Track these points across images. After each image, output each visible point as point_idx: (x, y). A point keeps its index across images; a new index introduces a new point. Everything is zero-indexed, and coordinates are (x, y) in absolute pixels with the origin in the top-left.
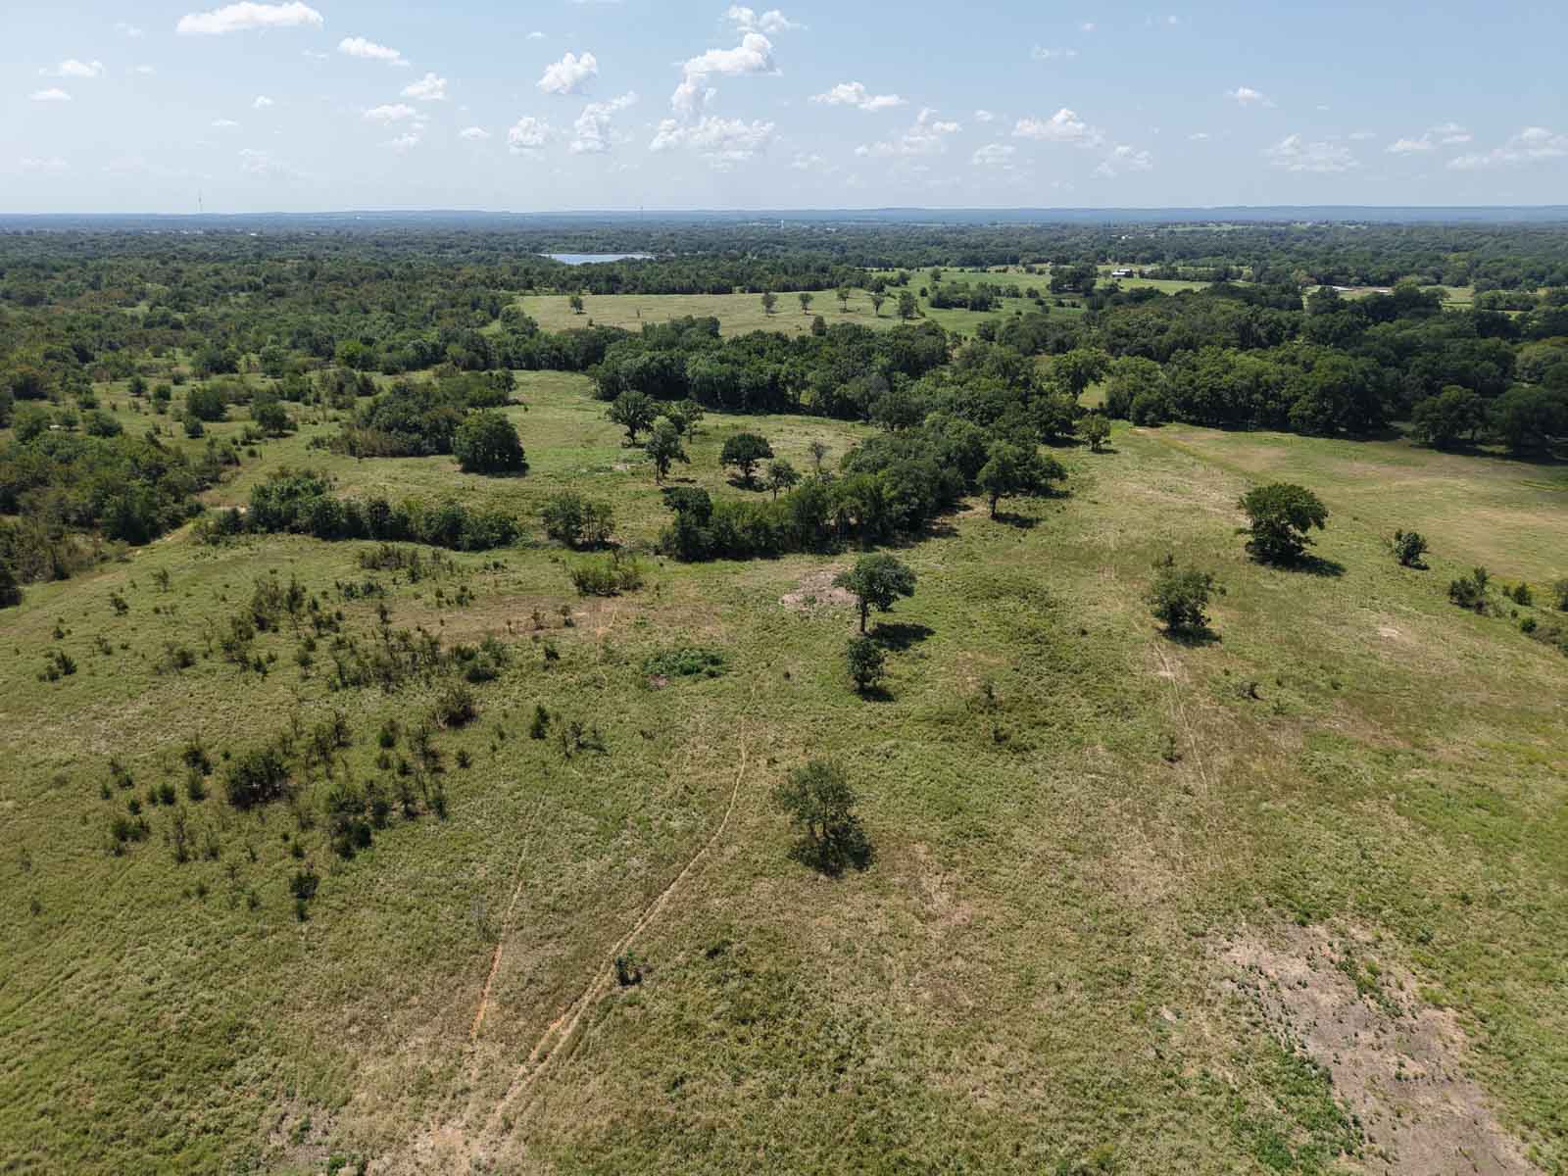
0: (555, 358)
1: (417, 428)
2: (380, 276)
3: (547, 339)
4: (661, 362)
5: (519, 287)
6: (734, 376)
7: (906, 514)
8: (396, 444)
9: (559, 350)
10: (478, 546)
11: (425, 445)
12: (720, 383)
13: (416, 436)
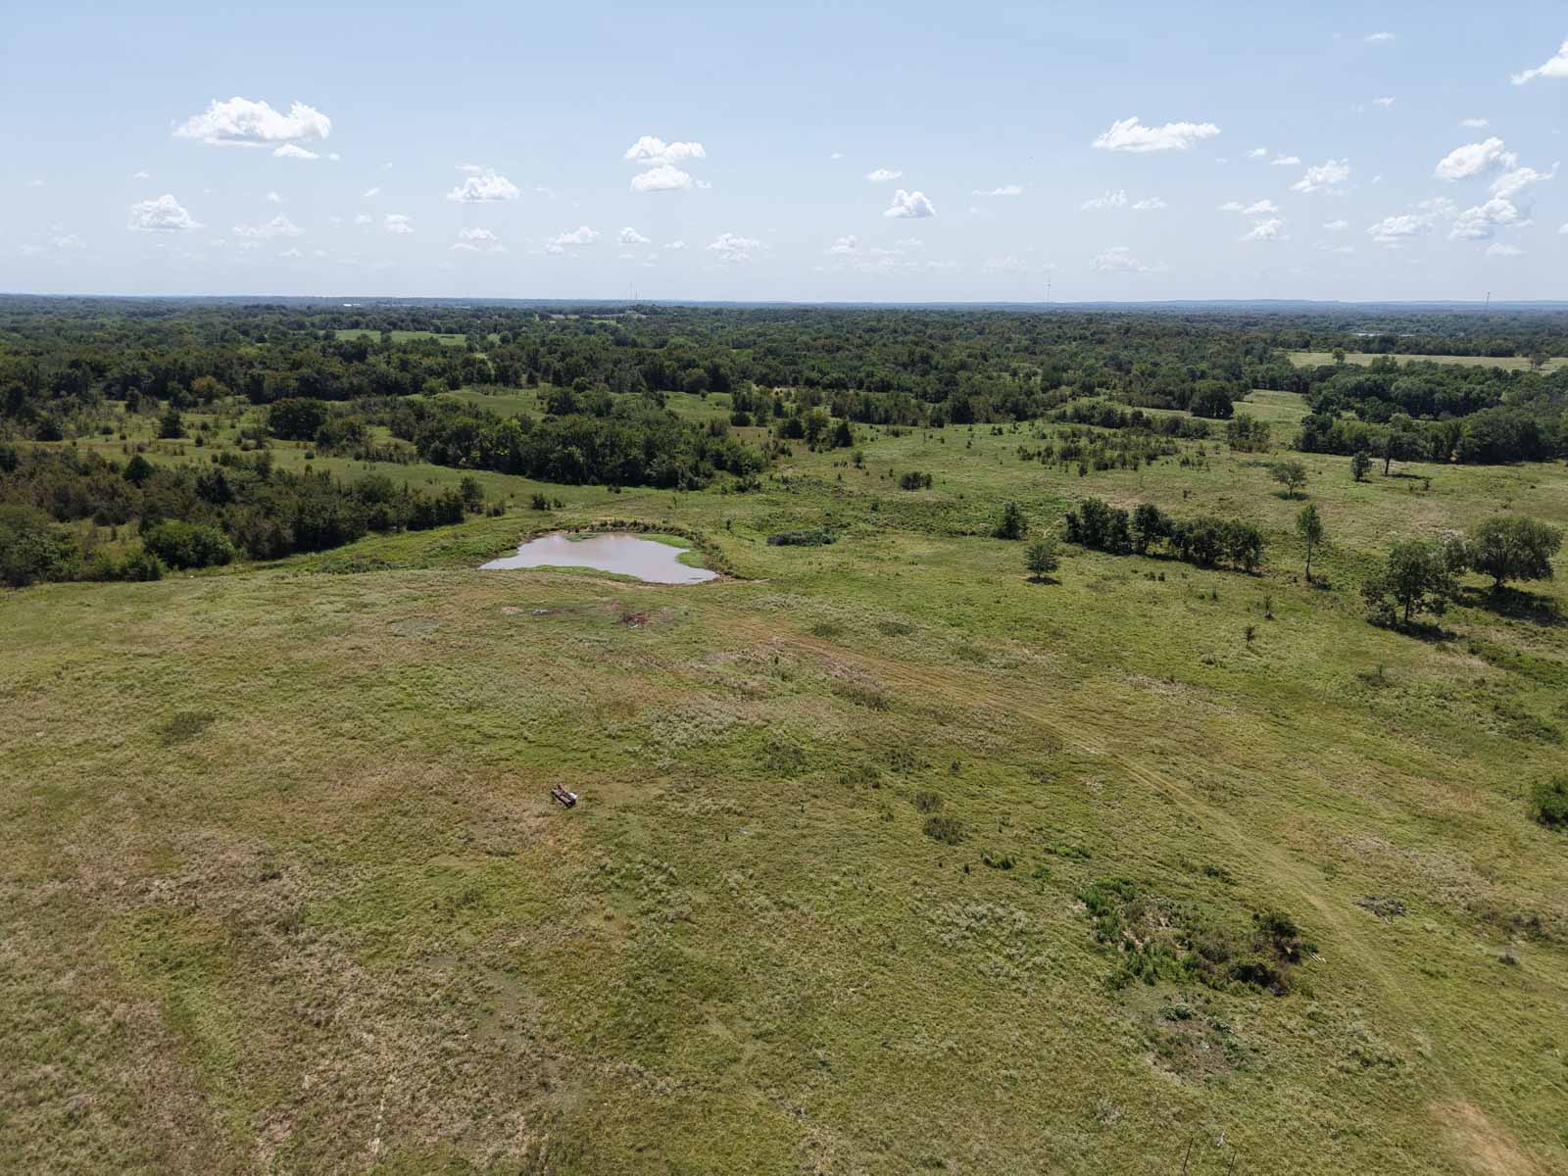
0: (1295, 383)
1: (1171, 393)
2: (1179, 334)
3: (1293, 369)
4: (1375, 381)
5: (1296, 346)
6: (1432, 392)
7: (1478, 447)
8: (1156, 401)
9: (1298, 377)
10: (1184, 435)
11: (1174, 404)
12: (1417, 397)
13: (1169, 398)
